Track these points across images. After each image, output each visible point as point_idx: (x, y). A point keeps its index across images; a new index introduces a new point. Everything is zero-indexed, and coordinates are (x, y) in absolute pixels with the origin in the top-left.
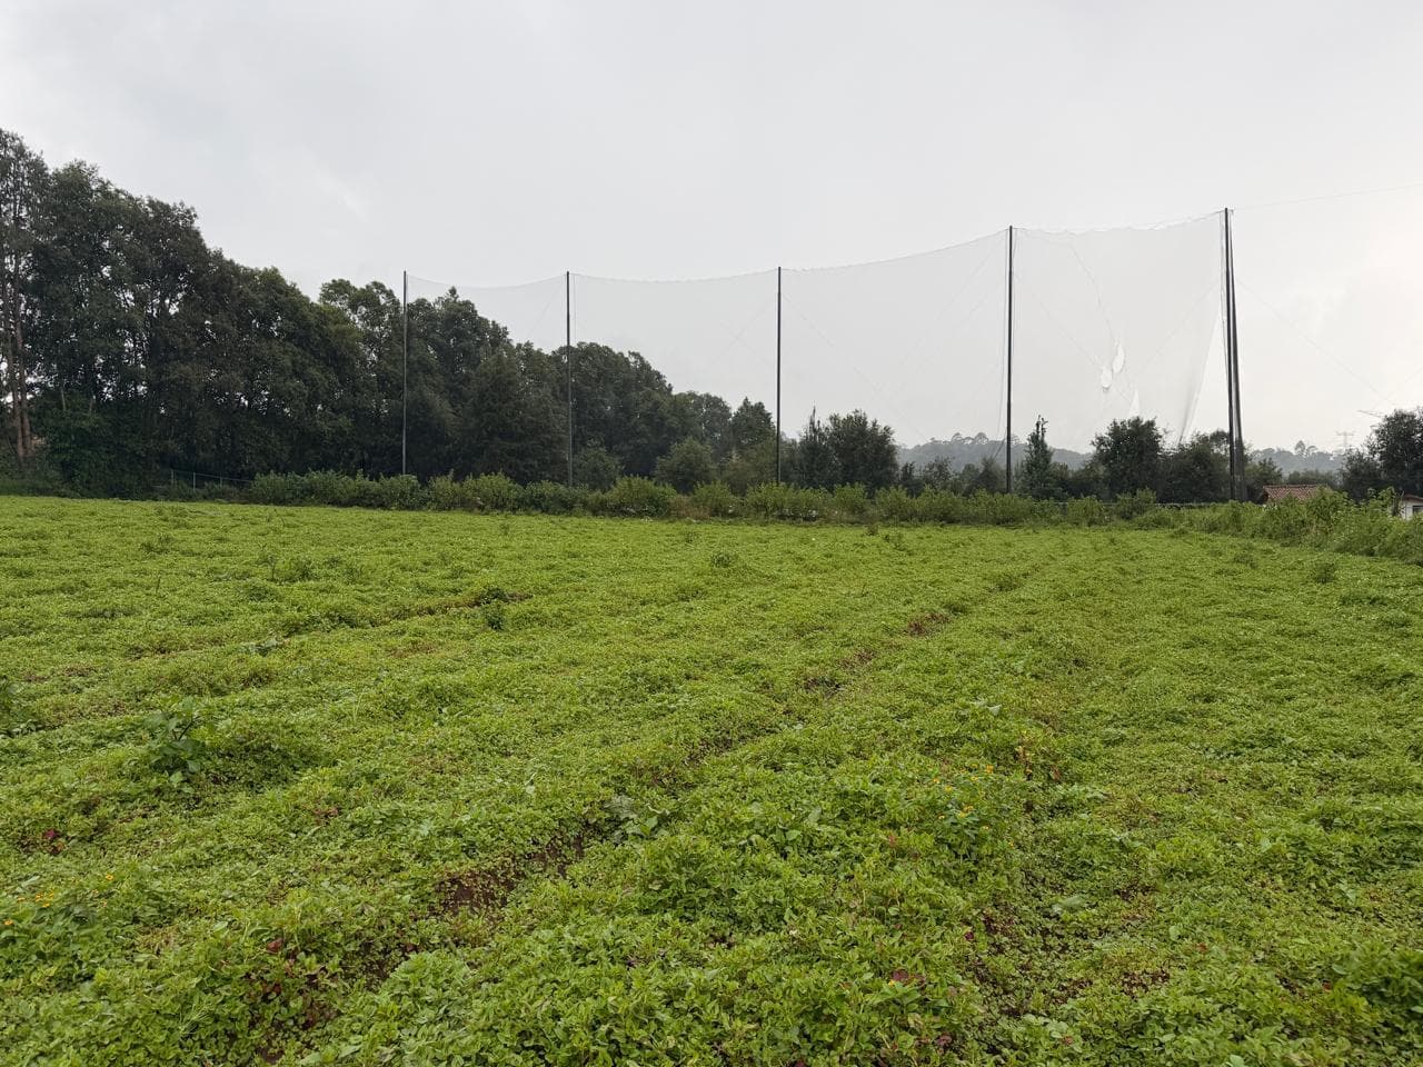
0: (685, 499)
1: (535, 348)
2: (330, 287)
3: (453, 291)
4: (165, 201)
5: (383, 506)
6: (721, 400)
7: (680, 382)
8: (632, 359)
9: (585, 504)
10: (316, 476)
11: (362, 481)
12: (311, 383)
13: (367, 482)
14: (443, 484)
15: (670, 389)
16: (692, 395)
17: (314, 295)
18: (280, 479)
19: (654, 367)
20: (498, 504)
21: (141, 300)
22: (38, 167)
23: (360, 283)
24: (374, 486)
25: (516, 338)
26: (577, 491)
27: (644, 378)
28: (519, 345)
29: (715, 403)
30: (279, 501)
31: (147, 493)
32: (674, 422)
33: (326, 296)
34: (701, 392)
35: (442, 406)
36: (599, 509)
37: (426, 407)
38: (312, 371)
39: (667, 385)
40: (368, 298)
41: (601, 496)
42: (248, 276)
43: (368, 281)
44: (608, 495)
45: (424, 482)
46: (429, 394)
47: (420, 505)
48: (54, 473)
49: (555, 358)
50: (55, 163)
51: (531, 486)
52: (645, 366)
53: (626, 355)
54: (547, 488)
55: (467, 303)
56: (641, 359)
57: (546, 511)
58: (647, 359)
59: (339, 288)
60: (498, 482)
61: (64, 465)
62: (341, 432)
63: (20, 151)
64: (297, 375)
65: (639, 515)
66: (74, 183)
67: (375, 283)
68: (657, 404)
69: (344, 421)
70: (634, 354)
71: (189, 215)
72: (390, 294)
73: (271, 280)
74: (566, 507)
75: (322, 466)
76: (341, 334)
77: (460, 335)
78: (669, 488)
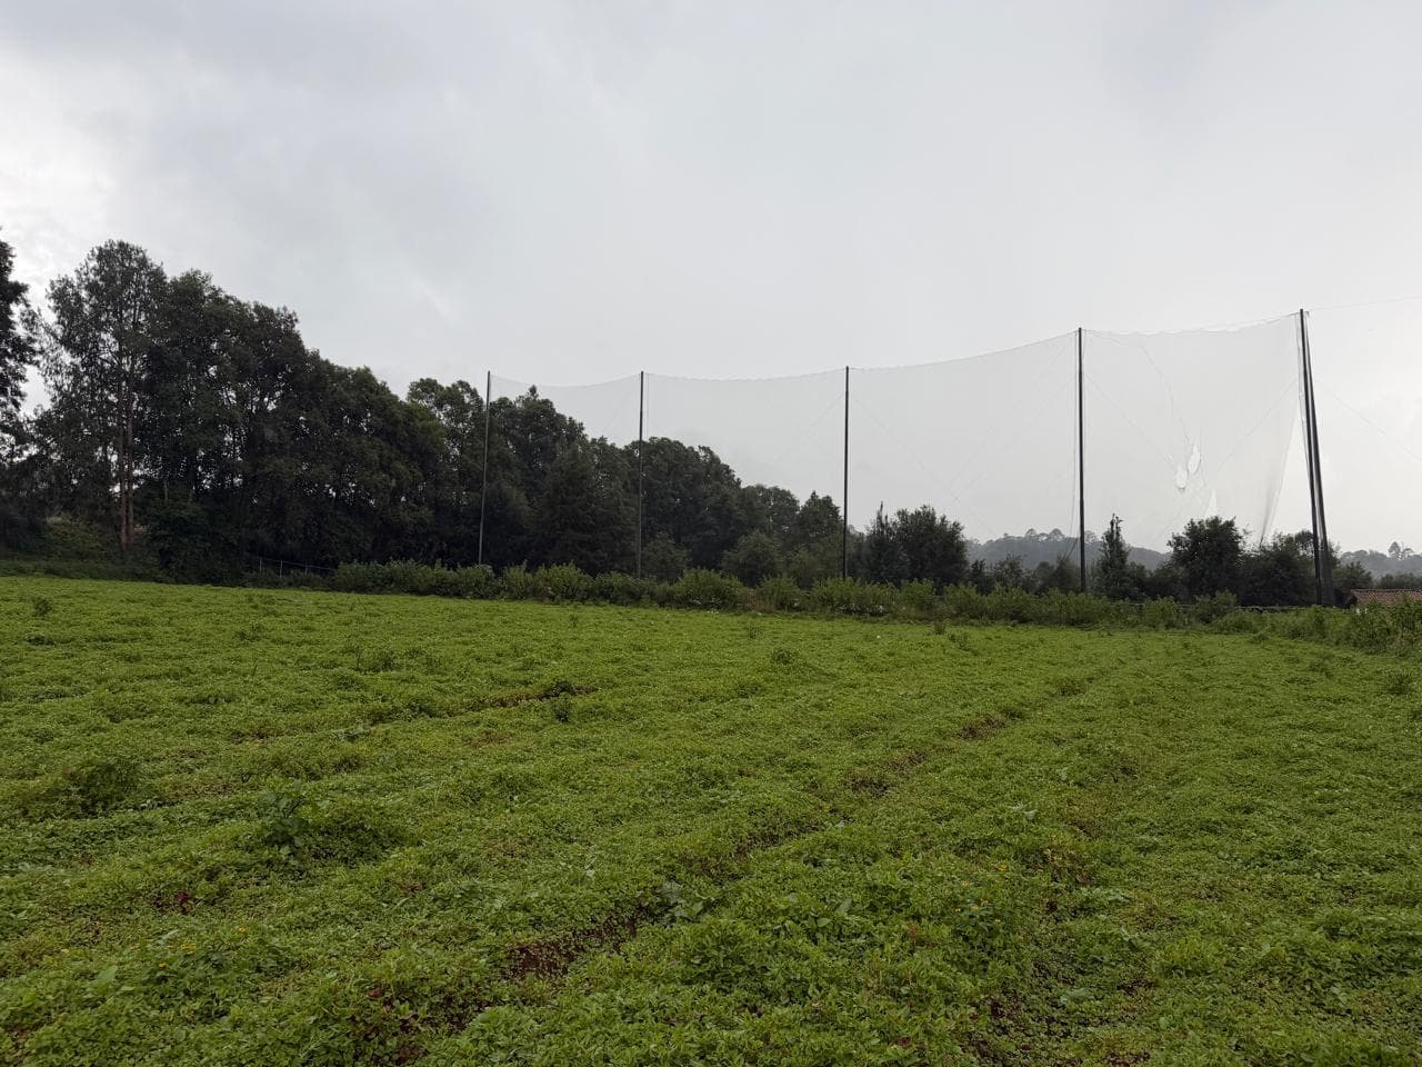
0: (751, 592)
1: (609, 443)
2: (418, 385)
3: (533, 390)
4: (270, 306)
5: (459, 595)
6: (789, 493)
7: (748, 476)
8: (702, 454)
9: (652, 595)
10: (396, 565)
11: (440, 571)
12: (397, 477)
13: (444, 571)
14: (516, 574)
15: (739, 482)
16: (760, 488)
17: (402, 394)
18: (363, 568)
19: (723, 461)
20: (568, 594)
21: (242, 398)
22: (158, 275)
23: (446, 384)
24: (451, 575)
25: (591, 433)
26: (645, 583)
27: (715, 471)
28: (594, 440)
29: (783, 497)
30: (362, 589)
31: (236, 581)
32: (742, 515)
33: (414, 393)
34: (769, 485)
35: (518, 498)
36: (666, 601)
37: (504, 499)
38: (397, 464)
39: (735, 478)
40: (452, 396)
41: (668, 587)
42: (342, 375)
43: (455, 380)
44: (675, 587)
45: (498, 573)
46: (506, 487)
47: (494, 594)
48: (152, 560)
49: (627, 452)
50: (173, 272)
51: (601, 577)
52: (714, 459)
53: (696, 449)
54: (616, 579)
55: (546, 402)
56: (711, 453)
57: (614, 601)
58: (716, 452)
59: (426, 387)
60: (569, 572)
61: (161, 552)
62: (422, 523)
63: (143, 262)
64: (385, 469)
65: (706, 607)
66: (191, 287)
67: (461, 382)
68: (725, 498)
69: (426, 512)
70: (703, 448)
71: (291, 320)
72: (474, 393)
73: (364, 379)
74: (634, 598)
75: (403, 555)
76: (426, 430)
77: (538, 431)
78: (735, 581)
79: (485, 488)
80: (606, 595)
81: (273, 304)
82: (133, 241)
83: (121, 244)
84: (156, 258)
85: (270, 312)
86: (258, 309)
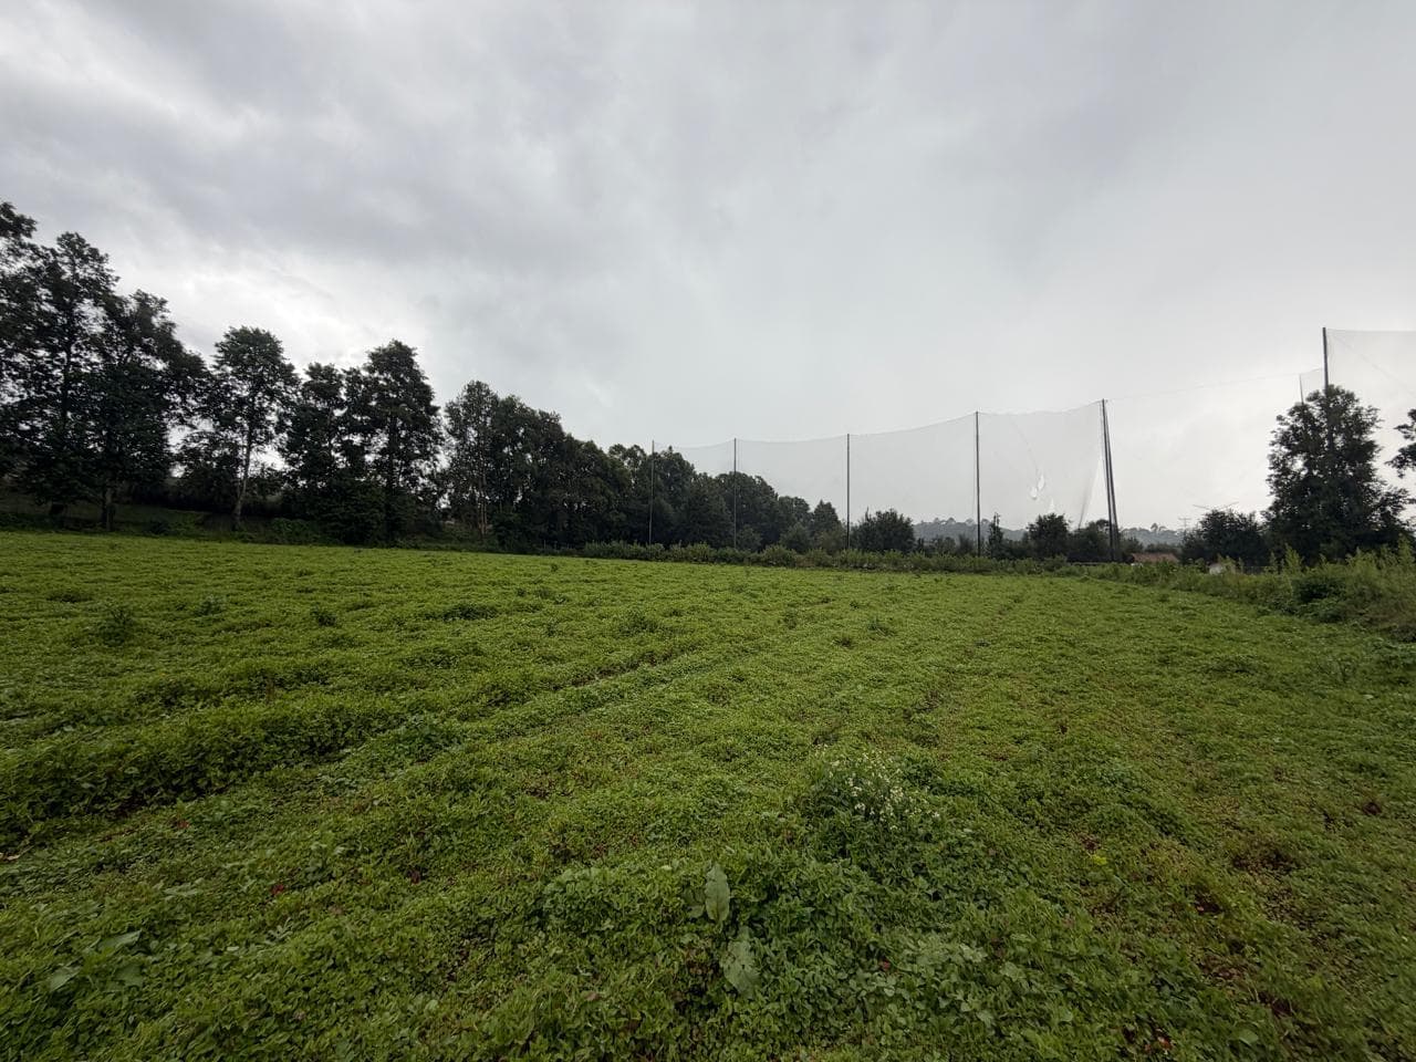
0: (802, 557)
1: (708, 475)
2: (613, 448)
3: (670, 448)
5: (646, 559)
7: (782, 491)
8: (757, 480)
9: (749, 559)
10: (614, 544)
11: (636, 547)
12: (609, 497)
13: (639, 547)
14: (676, 548)
15: (777, 495)
16: (787, 498)
17: (606, 451)
18: (597, 546)
19: (769, 484)
20: (705, 560)
21: (535, 459)
22: (495, 397)
23: (627, 446)
24: (643, 549)
25: (698, 470)
26: (745, 552)
27: (766, 490)
28: (701, 474)
29: (801, 505)
30: (598, 556)
31: (534, 552)
32: (782, 512)
33: (611, 452)
34: (792, 496)
35: (668, 507)
36: (757, 562)
37: (661, 507)
38: (609, 491)
39: (775, 492)
40: (631, 453)
41: (758, 555)
42: (578, 444)
43: (633, 445)
44: (761, 555)
45: (667, 547)
46: (662, 501)
47: (665, 559)
48: (496, 542)
49: (718, 480)
50: (502, 396)
51: (721, 549)
52: (764, 483)
53: (754, 477)
54: (729, 551)
55: (678, 454)
56: (761, 479)
57: (729, 562)
58: (765, 480)
59: (618, 448)
60: (702, 547)
61: (500, 538)
62: (620, 521)
63: (488, 392)
64: (603, 493)
65: (778, 565)
66: (510, 404)
67: (636, 446)
68: (772, 504)
69: (622, 516)
70: (757, 477)
71: (557, 418)
72: (642, 451)
73: (591, 447)
74: (740, 561)
75: (617, 538)
76: (621, 473)
77: (674, 471)
78: (794, 551)
79: (651, 502)
80: (725, 560)
81: (549, 411)
82: (483, 381)
83: (478, 383)
84: (494, 389)
85: (547, 416)
86: (542, 413)
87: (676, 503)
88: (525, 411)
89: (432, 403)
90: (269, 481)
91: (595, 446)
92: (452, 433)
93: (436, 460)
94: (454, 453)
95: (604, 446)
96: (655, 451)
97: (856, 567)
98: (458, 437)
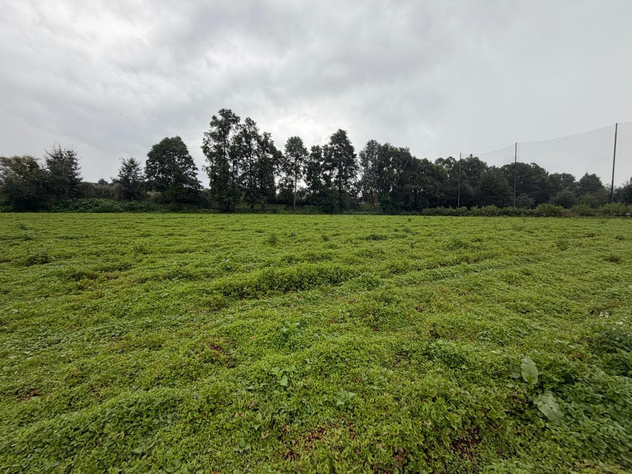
0: (568, 210)
1: (496, 167)
2: (437, 160)
3: (471, 155)
4: (403, 147)
5: (456, 215)
6: (570, 175)
7: (551, 171)
8: (532, 165)
9: (525, 213)
10: (438, 208)
11: (451, 209)
12: (435, 185)
14: (475, 209)
15: (548, 173)
16: (556, 174)
17: (433, 162)
18: (430, 210)
19: (541, 167)
20: (493, 214)
21: (398, 171)
22: (379, 145)
23: (445, 158)
24: (454, 210)
25: (489, 165)
26: (522, 209)
27: (538, 171)
28: (491, 167)
29: (569, 178)
30: (430, 215)
31: (398, 214)
32: (551, 185)
33: (436, 162)
34: (561, 172)
35: (470, 189)
36: (531, 214)
37: (465, 188)
38: (435, 182)
39: (546, 172)
40: (448, 161)
41: (532, 211)
42: (419, 161)
43: (448, 157)
44: (534, 210)
45: (469, 209)
46: (466, 184)
47: (468, 215)
48: (382, 210)
49: (503, 169)
51: (504, 208)
52: (537, 167)
53: (529, 164)
54: (510, 209)
55: (476, 158)
56: (536, 165)
57: (510, 215)
58: (538, 164)
59: (440, 160)
60: (492, 207)
61: (383, 209)
62: (442, 197)
63: (376, 144)
64: (432, 184)
65: (547, 216)
66: (386, 147)
67: (450, 157)
68: (544, 180)
69: (443, 194)
70: (533, 164)
71: (408, 150)
72: (454, 159)
73: (425, 161)
74: (518, 214)
75: (440, 205)
76: (442, 172)
77: (473, 167)
78: (561, 207)
79: (459, 185)
80: (507, 214)
81: (404, 147)
82: (374, 139)
83: (372, 140)
84: (379, 142)
85: (403, 149)
86: (401, 149)
87: (474, 184)
88: (393, 149)
89: (354, 153)
90: (302, 192)
91: (428, 161)
92: (362, 165)
93: (356, 177)
94: (363, 173)
95: (432, 160)
96: (462, 158)
97: (618, 216)
98: (365, 166)
